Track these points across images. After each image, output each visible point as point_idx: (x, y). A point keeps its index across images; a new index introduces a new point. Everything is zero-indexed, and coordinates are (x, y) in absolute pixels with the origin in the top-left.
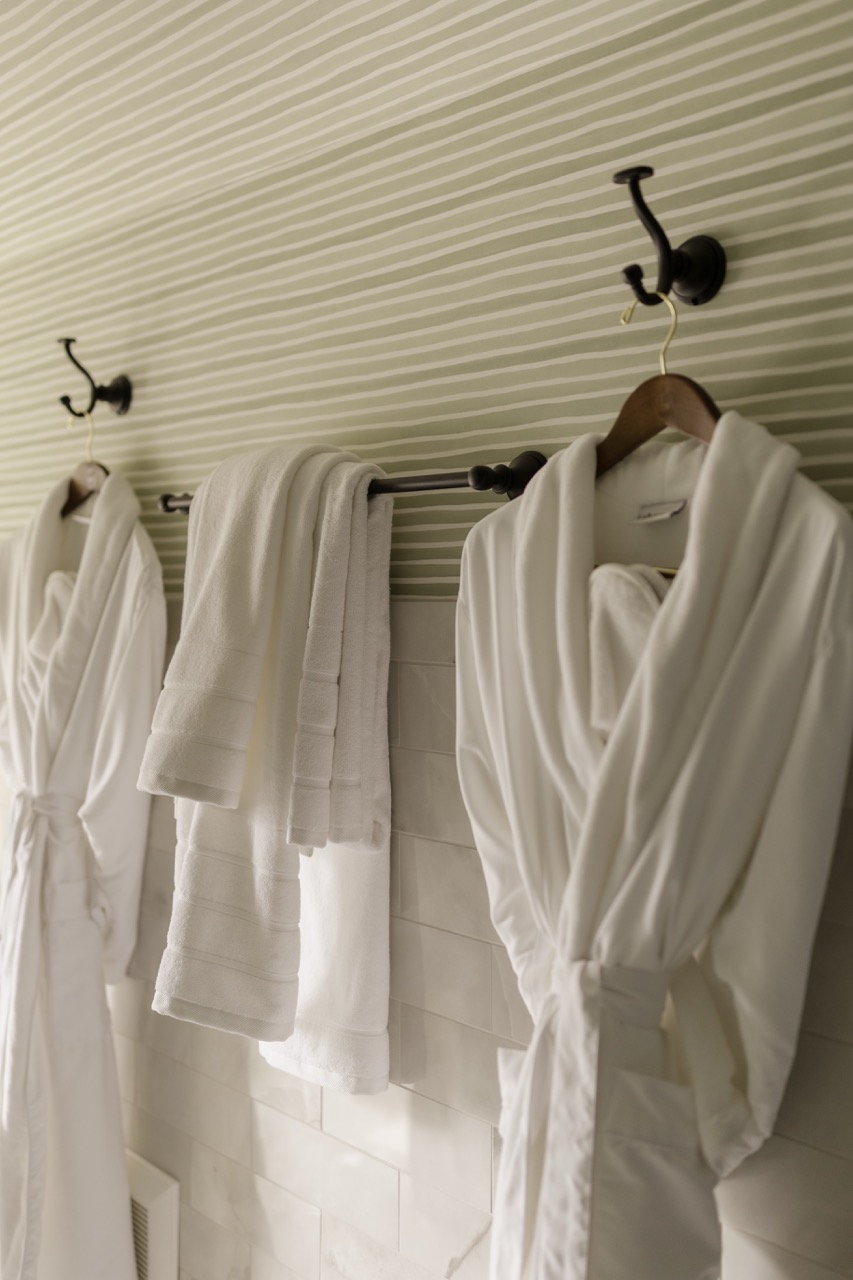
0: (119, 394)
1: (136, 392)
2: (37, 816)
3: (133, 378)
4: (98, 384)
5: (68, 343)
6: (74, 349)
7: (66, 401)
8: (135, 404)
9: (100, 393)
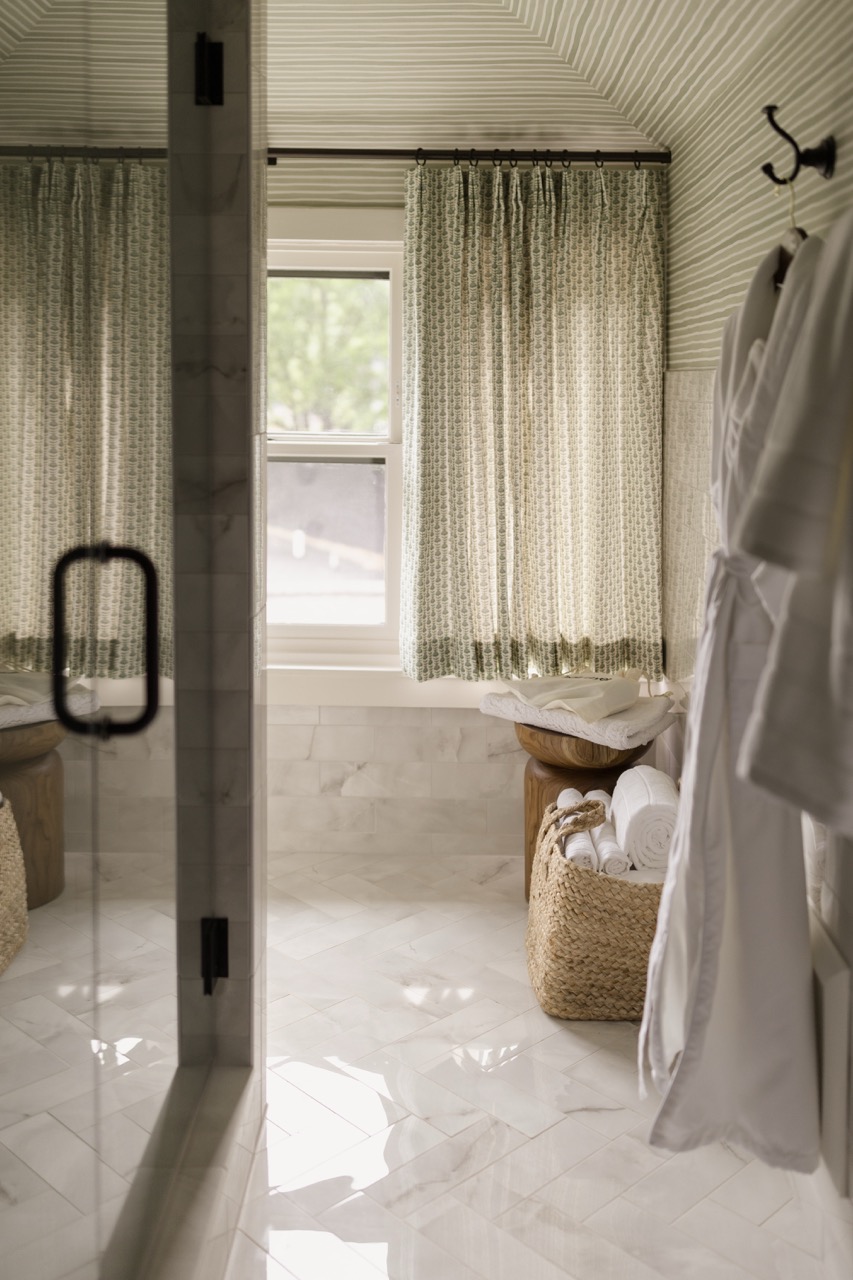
0: (823, 157)
1: (840, 151)
2: (728, 576)
3: (838, 137)
4: (802, 148)
5: (770, 110)
6: (777, 117)
7: (768, 169)
8: (839, 164)
9: (805, 158)
